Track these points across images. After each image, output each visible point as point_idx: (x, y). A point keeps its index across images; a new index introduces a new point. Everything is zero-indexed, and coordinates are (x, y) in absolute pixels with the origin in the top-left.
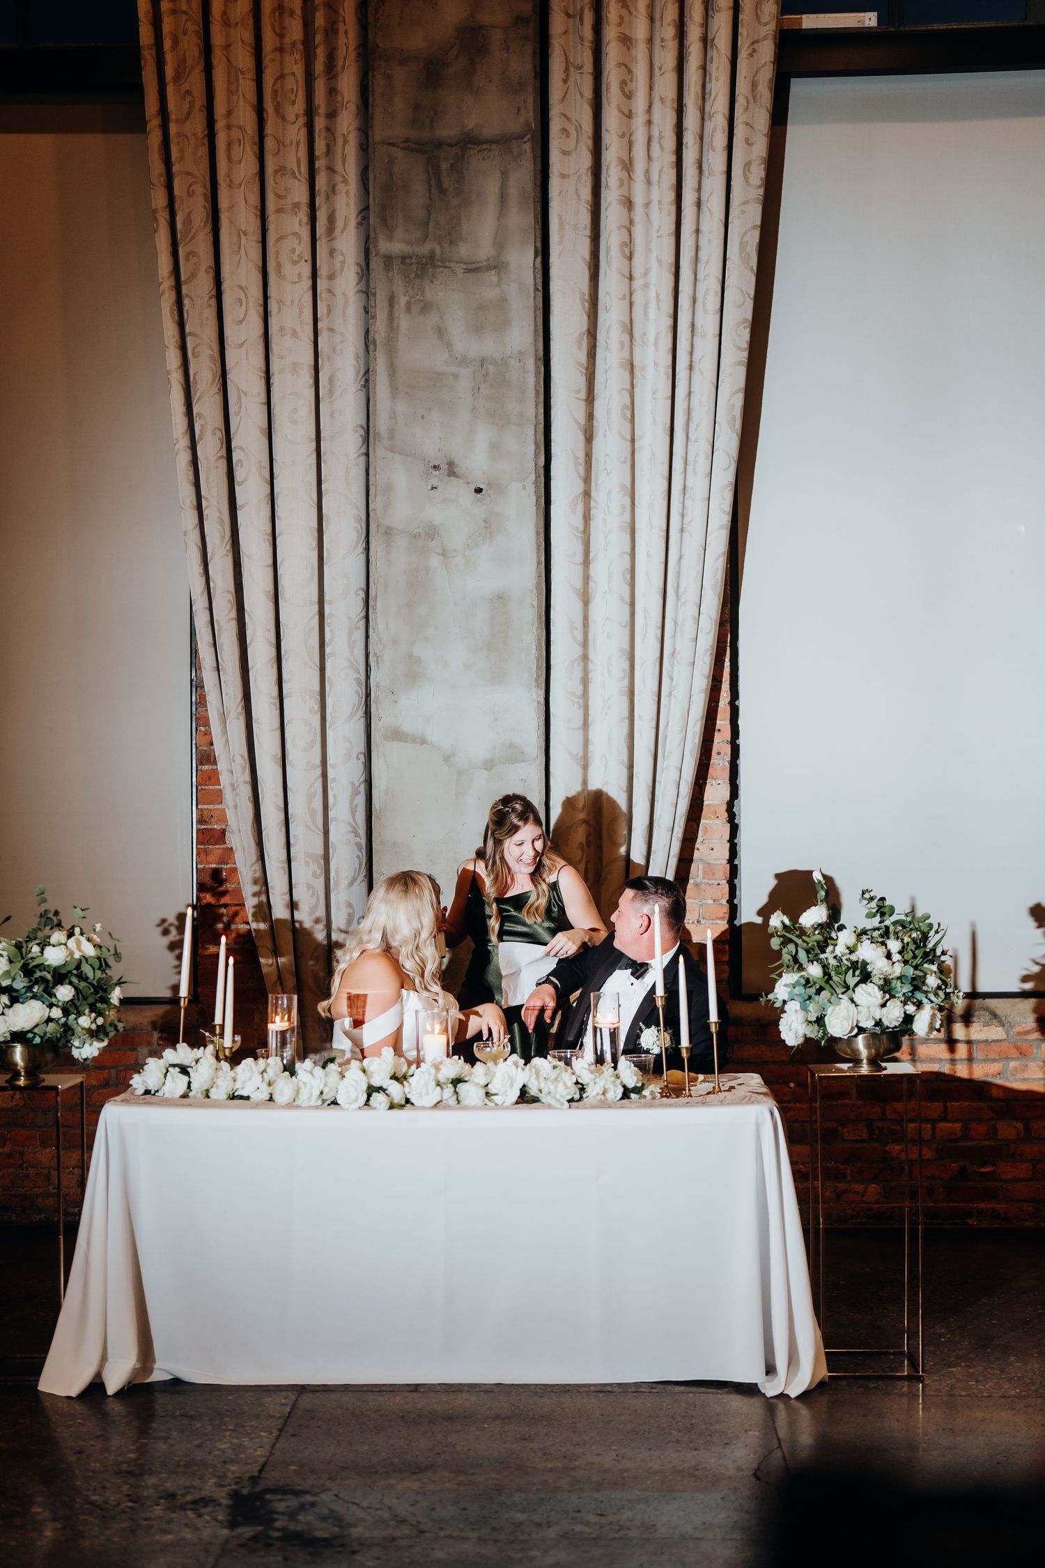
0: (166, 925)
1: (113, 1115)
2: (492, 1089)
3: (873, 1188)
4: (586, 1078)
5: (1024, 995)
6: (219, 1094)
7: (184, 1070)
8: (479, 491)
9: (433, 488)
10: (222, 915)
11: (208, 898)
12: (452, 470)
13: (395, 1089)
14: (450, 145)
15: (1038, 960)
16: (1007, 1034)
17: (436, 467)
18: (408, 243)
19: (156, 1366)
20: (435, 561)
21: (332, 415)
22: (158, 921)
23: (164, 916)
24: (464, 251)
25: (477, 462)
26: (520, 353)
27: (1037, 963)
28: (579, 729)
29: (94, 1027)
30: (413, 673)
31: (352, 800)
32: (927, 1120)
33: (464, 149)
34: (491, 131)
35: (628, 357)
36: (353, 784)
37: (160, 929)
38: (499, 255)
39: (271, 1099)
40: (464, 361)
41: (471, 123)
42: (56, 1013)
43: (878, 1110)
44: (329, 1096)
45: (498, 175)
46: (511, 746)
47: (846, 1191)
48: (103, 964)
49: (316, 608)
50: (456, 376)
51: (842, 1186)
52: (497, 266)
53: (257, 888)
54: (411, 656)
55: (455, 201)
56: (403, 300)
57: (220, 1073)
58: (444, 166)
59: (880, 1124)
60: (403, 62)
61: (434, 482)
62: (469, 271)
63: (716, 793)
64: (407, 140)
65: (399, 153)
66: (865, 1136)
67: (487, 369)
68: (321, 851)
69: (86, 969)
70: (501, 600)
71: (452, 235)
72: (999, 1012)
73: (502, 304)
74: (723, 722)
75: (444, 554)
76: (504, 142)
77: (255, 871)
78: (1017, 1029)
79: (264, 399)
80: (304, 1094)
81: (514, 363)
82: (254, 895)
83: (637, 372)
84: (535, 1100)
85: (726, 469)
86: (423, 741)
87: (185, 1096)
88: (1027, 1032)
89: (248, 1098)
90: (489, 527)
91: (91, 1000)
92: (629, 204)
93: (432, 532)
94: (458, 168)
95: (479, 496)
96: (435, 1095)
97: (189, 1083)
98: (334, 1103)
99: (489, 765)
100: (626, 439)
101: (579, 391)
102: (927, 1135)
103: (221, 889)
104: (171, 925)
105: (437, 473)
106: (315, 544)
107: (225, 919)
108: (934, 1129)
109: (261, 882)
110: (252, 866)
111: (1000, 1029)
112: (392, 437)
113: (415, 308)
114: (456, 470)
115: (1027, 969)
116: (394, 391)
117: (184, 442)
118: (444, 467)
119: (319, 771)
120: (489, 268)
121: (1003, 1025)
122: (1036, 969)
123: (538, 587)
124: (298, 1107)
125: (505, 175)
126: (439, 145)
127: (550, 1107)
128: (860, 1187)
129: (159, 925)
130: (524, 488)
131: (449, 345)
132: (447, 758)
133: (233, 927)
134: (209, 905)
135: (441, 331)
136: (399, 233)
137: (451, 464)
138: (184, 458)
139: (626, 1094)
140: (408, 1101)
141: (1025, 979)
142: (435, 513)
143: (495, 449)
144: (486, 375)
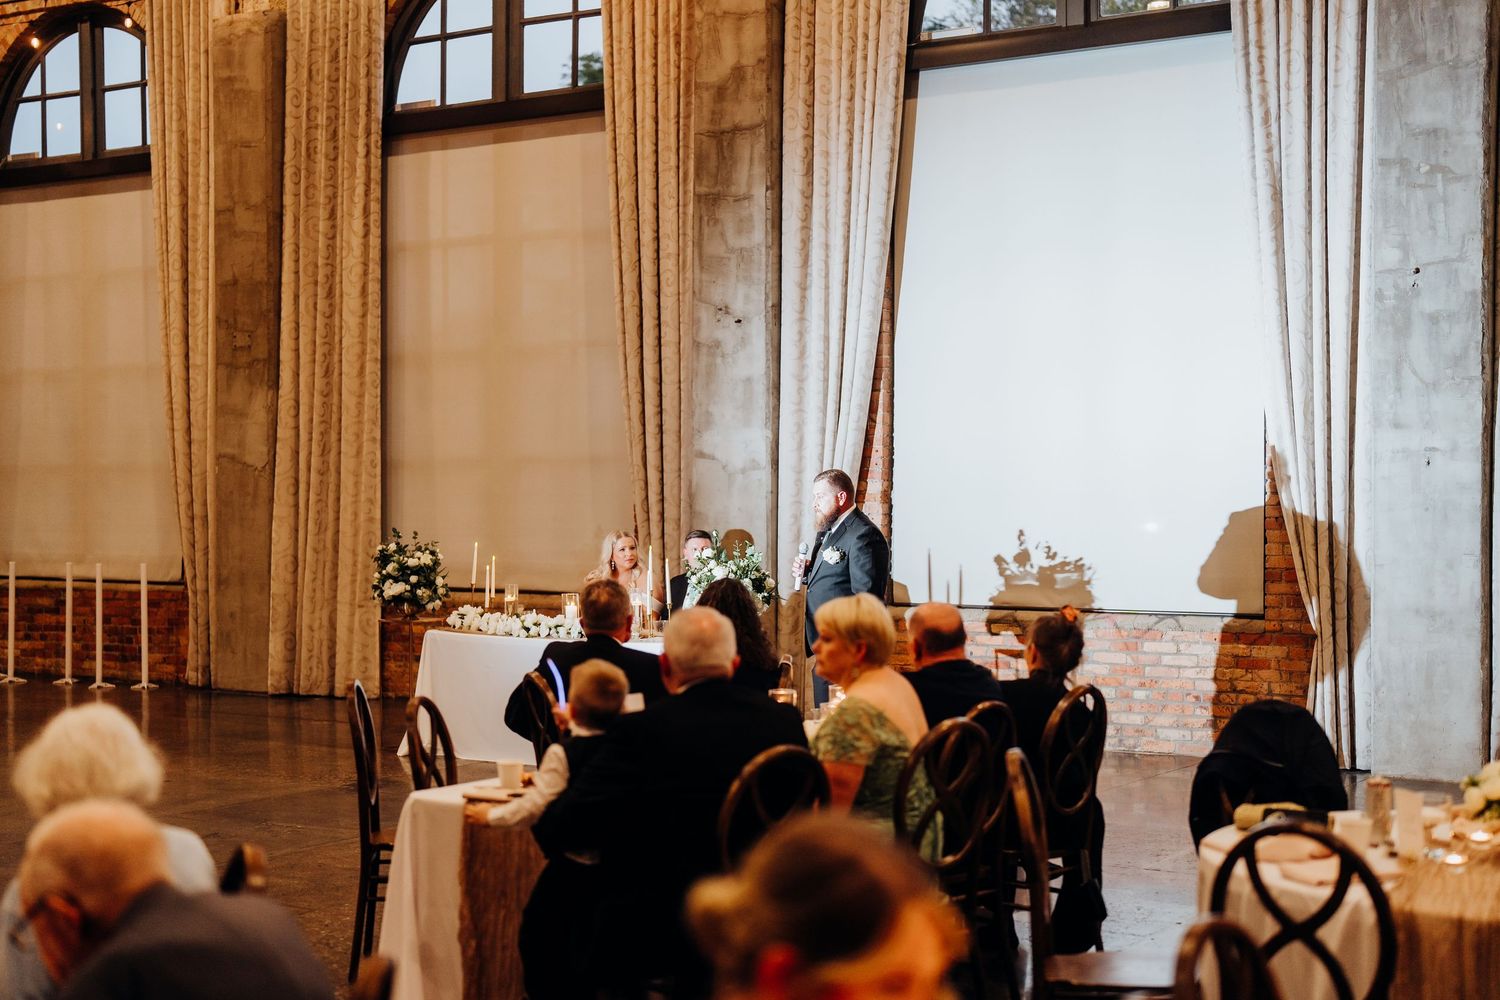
1: (432, 636)
6: (473, 628)
8: (739, 321)
9: (718, 321)
12: (727, 311)
14: (728, 132)
17: (720, 309)
18: (707, 187)
20: (719, 360)
24: (733, 189)
25: (738, 307)
26: (758, 244)
30: (708, 421)
33: (734, 134)
34: (746, 123)
35: (824, 241)
38: (749, 191)
40: (732, 251)
41: (737, 119)
44: (509, 631)
45: (749, 148)
46: (754, 461)
50: (729, 259)
52: (748, 197)
54: (708, 412)
55: (730, 163)
56: (706, 218)
58: (725, 144)
60: (707, 89)
61: (719, 317)
62: (735, 201)
64: (709, 132)
65: (704, 138)
67: (743, 255)
69: (425, 569)
70: (748, 381)
71: (728, 182)
73: (750, 217)
75: (723, 356)
76: (752, 128)
81: (755, 250)
86: (713, 458)
87: (461, 628)
89: (482, 630)
90: (744, 341)
92: (827, 154)
93: (717, 344)
94: (731, 145)
95: (739, 324)
97: (464, 623)
99: (743, 471)
105: (720, 312)
112: (700, 293)
113: (711, 223)
114: (729, 310)
116: (702, 268)
118: (724, 309)
120: (745, 199)
123: (766, 373)
125: (752, 147)
126: (723, 133)
130: (760, 319)
131: (726, 242)
132: (724, 467)
135: (722, 234)
136: (705, 182)
137: (726, 307)
142: (720, 334)
143: (747, 297)
144: (743, 258)
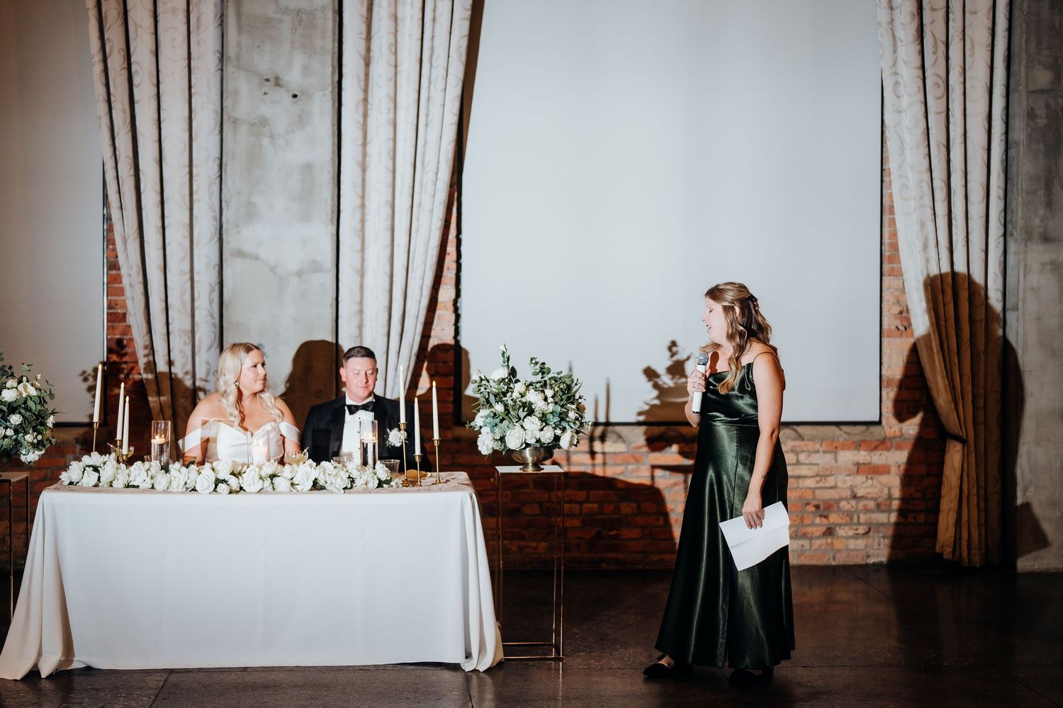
0: (86, 375)
1: (49, 499)
2: (295, 481)
3: (543, 545)
4: (355, 474)
5: (639, 424)
6: (119, 484)
7: (96, 469)
8: (295, 96)
9: (265, 94)
10: (124, 369)
11: (114, 358)
12: (278, 82)
13: (233, 482)
15: (649, 402)
16: (628, 448)
17: (267, 80)
19: (75, 659)
20: (266, 141)
21: (199, 43)
22: (80, 372)
23: (84, 369)
25: (294, 77)
26: (323, 7)
27: (647, 404)
28: (358, 251)
29: (35, 441)
30: (251, 213)
31: (210, 296)
32: (576, 502)
35: (394, 12)
36: (211, 285)
37: (81, 378)
39: (153, 487)
40: (286, 11)
42: (10, 432)
43: (546, 496)
44: (190, 485)
46: (314, 262)
47: (525, 547)
48: (42, 401)
49: (187, 170)
50: (281, 21)
51: (523, 543)
53: (146, 352)
54: (249, 203)
57: (119, 471)
59: (547, 504)
61: (266, 89)
63: (446, 293)
66: (538, 512)
67: (301, 17)
68: (189, 327)
69: (30, 404)
70: (308, 167)
72: (623, 434)
74: (451, 248)
75: (272, 137)
77: (145, 341)
78: (634, 445)
79: (152, 30)
80: (174, 484)
81: (319, 14)
82: (145, 356)
83: (399, 22)
84: (323, 488)
85: (455, 87)
86: (257, 258)
87: (96, 486)
88: (640, 447)
89: (138, 487)
90: (302, 120)
91: (33, 424)
93: (264, 122)
95: (295, 99)
96: (259, 485)
97: (99, 477)
98: (194, 490)
99: (300, 274)
100: (391, 65)
101: (361, 33)
102: (577, 511)
103: (125, 351)
104: (89, 375)
105: (267, 84)
106: (187, 127)
107: (125, 371)
108: (581, 507)
109: (150, 347)
110: (143, 337)
111: (623, 445)
112: (238, 59)
114: (280, 82)
115: (641, 408)
116: (240, 29)
117: (98, 57)
118: (272, 80)
119: (188, 276)
121: (624, 442)
122: (646, 408)
123: (333, 159)
124: (171, 492)
127: (332, 492)
128: (534, 544)
129: (81, 375)
130: (324, 95)
132: (273, 269)
133: (131, 376)
134: (115, 362)
137: (277, 78)
138: (98, 68)
139: (380, 484)
140: (241, 488)
141: (640, 414)
142: (266, 110)
143: (306, 69)
144: (301, 21)
